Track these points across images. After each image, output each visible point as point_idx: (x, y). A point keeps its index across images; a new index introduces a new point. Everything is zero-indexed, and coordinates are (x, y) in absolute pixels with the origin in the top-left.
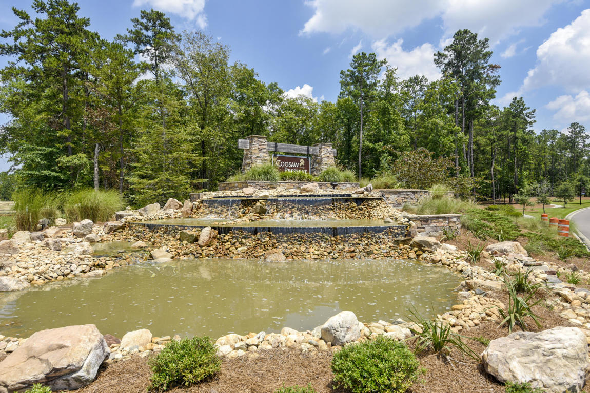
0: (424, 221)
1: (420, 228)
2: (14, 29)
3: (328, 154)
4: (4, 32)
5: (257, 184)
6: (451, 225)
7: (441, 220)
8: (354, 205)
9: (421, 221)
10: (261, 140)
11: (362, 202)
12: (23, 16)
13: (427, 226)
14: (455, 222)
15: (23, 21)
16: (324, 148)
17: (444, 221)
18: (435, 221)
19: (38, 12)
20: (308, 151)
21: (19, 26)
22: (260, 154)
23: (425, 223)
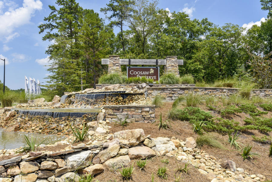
0: (116, 109)
1: (113, 115)
2: (49, 16)
3: (173, 64)
4: (45, 18)
5: (102, 86)
6: (144, 113)
7: (133, 109)
8: (121, 98)
9: (113, 110)
10: (115, 58)
11: (127, 96)
12: (53, 8)
13: (118, 114)
14: (148, 112)
15: (53, 11)
16: (169, 60)
17: (136, 111)
18: (126, 110)
19: (59, 5)
20: (157, 62)
21: (51, 14)
22: (114, 67)
23: (117, 111)
